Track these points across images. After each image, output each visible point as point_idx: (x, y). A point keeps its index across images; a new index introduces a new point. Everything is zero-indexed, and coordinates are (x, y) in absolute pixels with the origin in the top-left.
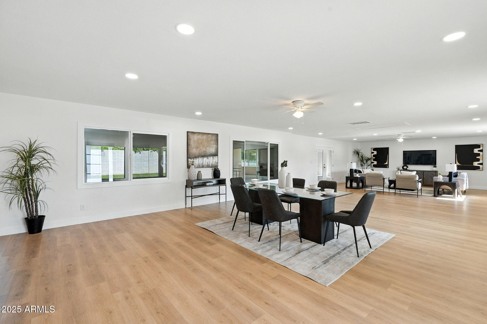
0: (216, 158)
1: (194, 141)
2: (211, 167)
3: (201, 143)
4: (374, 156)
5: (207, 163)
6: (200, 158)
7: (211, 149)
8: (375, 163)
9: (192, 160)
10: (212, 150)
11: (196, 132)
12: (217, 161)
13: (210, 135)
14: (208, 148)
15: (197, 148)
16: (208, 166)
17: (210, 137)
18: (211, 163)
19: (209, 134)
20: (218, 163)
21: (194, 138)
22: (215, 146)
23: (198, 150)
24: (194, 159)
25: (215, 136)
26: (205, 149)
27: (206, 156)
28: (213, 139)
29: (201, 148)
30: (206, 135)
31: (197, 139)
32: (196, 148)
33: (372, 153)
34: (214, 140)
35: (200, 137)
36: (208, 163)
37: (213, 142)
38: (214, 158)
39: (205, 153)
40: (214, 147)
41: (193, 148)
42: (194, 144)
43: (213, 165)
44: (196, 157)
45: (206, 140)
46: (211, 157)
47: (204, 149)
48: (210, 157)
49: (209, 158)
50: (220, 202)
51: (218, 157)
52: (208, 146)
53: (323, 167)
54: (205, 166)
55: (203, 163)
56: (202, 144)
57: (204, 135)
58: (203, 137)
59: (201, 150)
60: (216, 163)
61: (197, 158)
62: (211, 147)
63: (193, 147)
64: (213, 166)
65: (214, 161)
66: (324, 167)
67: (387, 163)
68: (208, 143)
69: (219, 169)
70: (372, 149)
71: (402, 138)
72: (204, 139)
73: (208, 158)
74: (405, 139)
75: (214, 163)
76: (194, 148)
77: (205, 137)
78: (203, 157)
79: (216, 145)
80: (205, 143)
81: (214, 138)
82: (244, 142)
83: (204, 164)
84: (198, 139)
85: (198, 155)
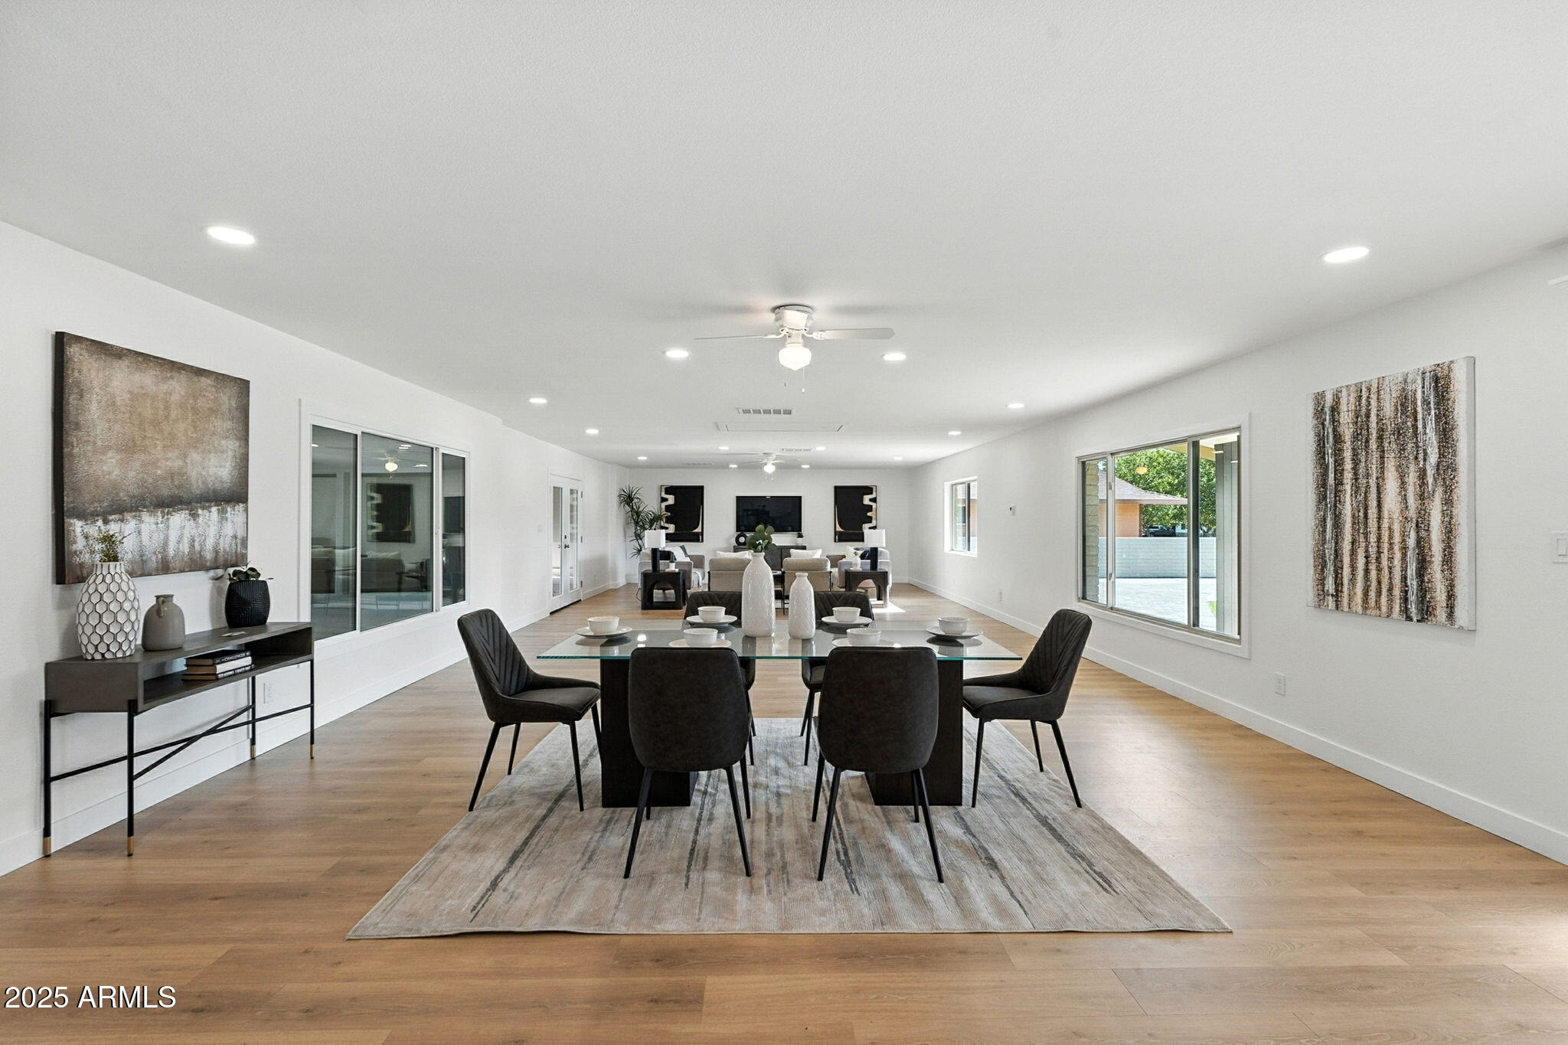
0: (235, 514)
1: (112, 404)
2: (208, 569)
3: (155, 423)
4: (668, 508)
5: (192, 546)
6: (146, 516)
7: (213, 460)
8: (672, 528)
9: (96, 528)
10: (219, 470)
11: (123, 349)
12: (240, 534)
13: (205, 382)
14: (195, 456)
15: (129, 448)
16: (195, 564)
17: (207, 394)
18: (209, 544)
19: (200, 372)
20: (244, 542)
21: (107, 386)
22: (232, 445)
23: (137, 465)
24: (106, 522)
25: (235, 390)
26: (178, 458)
27: (181, 502)
28: (224, 408)
29: (158, 452)
30: (183, 377)
31: (130, 392)
32: (119, 451)
33: (664, 500)
34: (230, 411)
35: (147, 379)
36: (197, 547)
37: (224, 424)
38: (228, 515)
39: (179, 487)
40: (230, 454)
41: (106, 449)
42: (109, 421)
43: (221, 553)
44: (120, 509)
45: (182, 405)
46: (214, 509)
47: (171, 462)
48: (203, 508)
49: (200, 511)
50: (253, 758)
51: (246, 510)
52: (194, 444)
53: (563, 546)
54: (178, 565)
55: (165, 545)
56: (161, 431)
57: (172, 378)
58: (164, 387)
59: (155, 464)
60: (239, 542)
61: (128, 516)
62: (210, 452)
63: (99, 443)
64: (221, 560)
65: (229, 530)
66: (566, 547)
67: (698, 530)
68: (195, 427)
69: (259, 575)
70: (663, 490)
71: (773, 464)
72: (175, 398)
73: (194, 516)
74: (779, 467)
75: (225, 544)
76: (110, 448)
77: (177, 387)
78: (168, 506)
79: (238, 439)
80: (182, 426)
81: (227, 399)
82: (356, 435)
83: (171, 552)
84: (136, 397)
85: (134, 497)
